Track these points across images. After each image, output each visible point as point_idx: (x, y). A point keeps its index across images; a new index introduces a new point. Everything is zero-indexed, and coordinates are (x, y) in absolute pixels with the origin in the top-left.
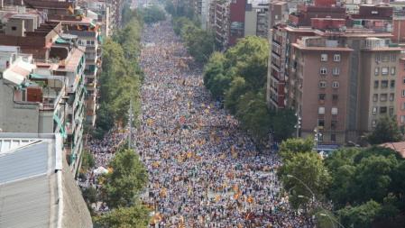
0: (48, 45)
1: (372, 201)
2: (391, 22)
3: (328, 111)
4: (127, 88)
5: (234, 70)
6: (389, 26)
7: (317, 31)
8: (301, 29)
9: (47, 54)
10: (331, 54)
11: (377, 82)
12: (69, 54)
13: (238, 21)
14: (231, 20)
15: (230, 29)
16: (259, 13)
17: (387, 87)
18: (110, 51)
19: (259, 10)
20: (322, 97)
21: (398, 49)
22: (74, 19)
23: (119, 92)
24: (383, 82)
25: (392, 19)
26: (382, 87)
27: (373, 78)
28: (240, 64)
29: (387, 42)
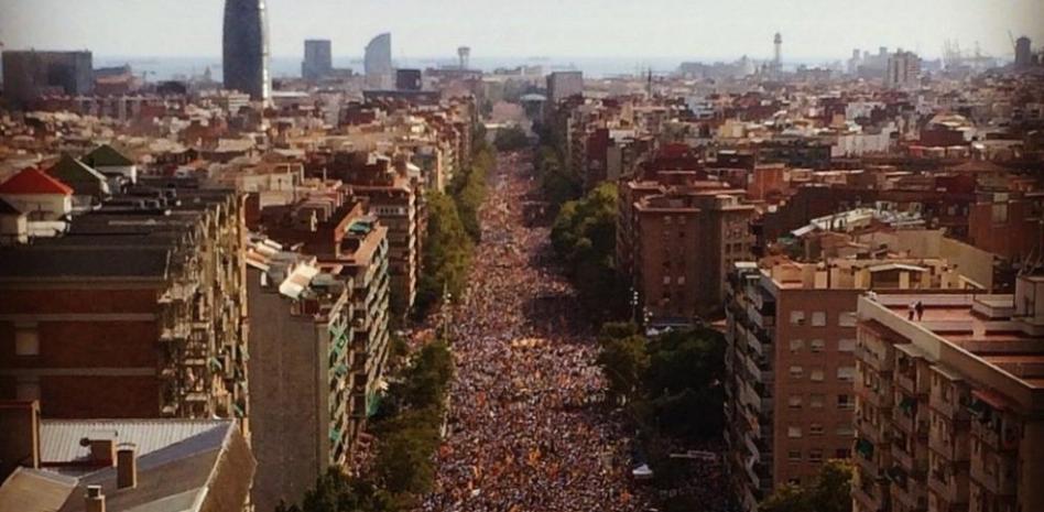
0: (339, 238)
1: (688, 389)
2: (752, 172)
3: (675, 281)
4: (453, 257)
5: (582, 228)
6: (750, 176)
7: (662, 188)
8: (646, 185)
9: (338, 247)
10: (675, 215)
11: (728, 246)
12: (362, 244)
13: (600, 160)
14: (590, 159)
15: (589, 170)
16: (623, 149)
17: (740, 250)
18: (438, 208)
19: (623, 146)
20: (667, 264)
21: (752, 207)
22: (385, 184)
23: (442, 263)
24: (736, 245)
25: (752, 167)
26: (735, 251)
27: (724, 242)
28: (588, 220)
29: (739, 200)
